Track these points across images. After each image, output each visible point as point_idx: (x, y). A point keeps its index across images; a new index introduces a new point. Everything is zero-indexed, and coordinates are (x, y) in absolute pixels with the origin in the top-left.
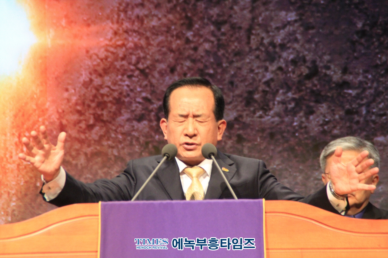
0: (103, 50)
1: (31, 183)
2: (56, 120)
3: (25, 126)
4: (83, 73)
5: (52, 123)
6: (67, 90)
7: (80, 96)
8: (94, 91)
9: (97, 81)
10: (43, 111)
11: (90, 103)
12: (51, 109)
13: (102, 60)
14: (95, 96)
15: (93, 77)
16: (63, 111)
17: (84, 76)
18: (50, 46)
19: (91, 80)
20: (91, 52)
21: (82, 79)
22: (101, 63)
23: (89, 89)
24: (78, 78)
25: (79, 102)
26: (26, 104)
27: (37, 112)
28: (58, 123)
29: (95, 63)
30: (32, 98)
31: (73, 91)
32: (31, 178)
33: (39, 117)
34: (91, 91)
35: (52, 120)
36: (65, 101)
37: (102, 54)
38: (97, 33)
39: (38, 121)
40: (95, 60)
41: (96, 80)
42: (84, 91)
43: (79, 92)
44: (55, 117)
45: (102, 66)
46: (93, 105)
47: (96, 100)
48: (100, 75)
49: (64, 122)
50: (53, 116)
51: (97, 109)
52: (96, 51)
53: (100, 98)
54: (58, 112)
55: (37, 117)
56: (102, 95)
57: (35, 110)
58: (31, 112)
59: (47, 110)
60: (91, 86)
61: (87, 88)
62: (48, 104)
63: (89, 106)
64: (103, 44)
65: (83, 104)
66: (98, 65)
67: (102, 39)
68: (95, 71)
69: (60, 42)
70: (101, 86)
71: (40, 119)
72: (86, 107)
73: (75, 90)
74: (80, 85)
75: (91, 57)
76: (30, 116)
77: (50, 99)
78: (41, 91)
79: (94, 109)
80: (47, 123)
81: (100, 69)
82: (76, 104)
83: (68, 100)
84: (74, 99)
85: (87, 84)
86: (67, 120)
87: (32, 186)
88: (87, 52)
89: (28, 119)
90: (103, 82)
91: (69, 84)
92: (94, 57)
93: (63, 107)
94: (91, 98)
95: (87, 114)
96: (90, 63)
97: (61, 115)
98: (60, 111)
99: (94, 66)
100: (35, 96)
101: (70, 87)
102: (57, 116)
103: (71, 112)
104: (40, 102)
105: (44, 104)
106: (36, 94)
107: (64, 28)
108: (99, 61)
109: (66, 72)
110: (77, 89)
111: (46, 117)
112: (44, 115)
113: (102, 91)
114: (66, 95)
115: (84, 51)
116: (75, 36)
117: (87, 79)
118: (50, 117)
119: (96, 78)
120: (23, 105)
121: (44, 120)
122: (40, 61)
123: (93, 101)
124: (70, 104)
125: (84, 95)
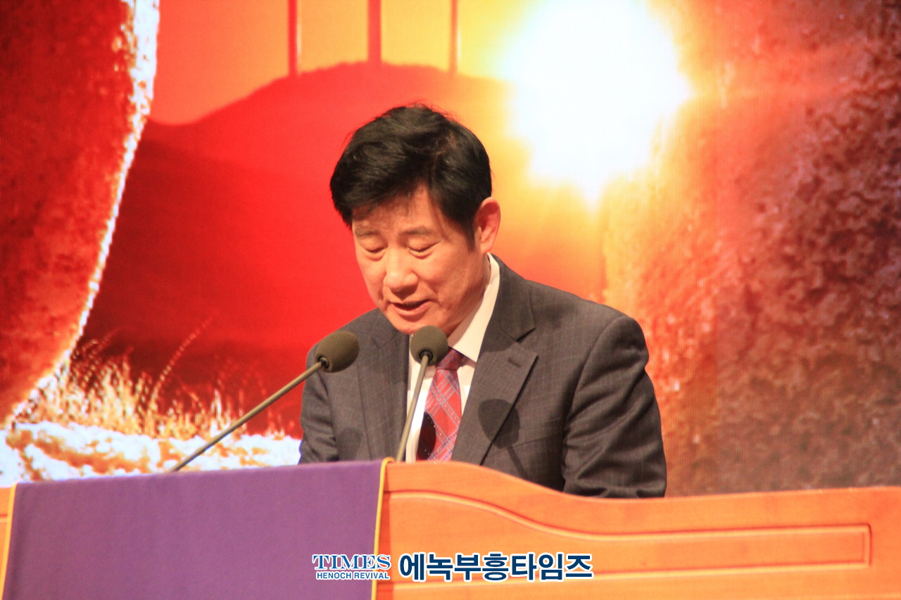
0: (845, 104)
1: (681, 437)
2: (736, 283)
3: (667, 302)
4: (800, 163)
5: (727, 291)
6: (762, 208)
7: (791, 221)
8: (824, 208)
9: (832, 182)
10: (707, 262)
11: (814, 237)
12: (725, 256)
13: (843, 129)
14: (826, 219)
15: (823, 172)
16: (753, 261)
17: (801, 172)
18: (724, 104)
19: (818, 181)
20: (819, 112)
21: (796, 180)
22: (841, 138)
23: (813, 202)
24: (788, 176)
25: (790, 235)
26: (670, 247)
27: (694, 265)
28: (740, 289)
29: (827, 138)
30: (683, 233)
31: (776, 210)
32: (681, 424)
33: (699, 276)
34: (817, 206)
35: (726, 284)
36: (758, 236)
37: (845, 116)
38: (834, 64)
39: (696, 287)
40: (827, 130)
41: (828, 179)
42: (801, 207)
43: (790, 210)
44: (734, 276)
45: (844, 144)
46: (822, 241)
47: (829, 229)
48: (839, 168)
49: (756, 286)
50: (730, 274)
51: (831, 251)
52: (829, 110)
53: (838, 222)
54: (740, 262)
55: (693, 277)
56: (844, 216)
57: (689, 262)
58: (680, 266)
59: (716, 258)
60: (818, 194)
61: (808, 200)
62: (719, 244)
63: (812, 244)
64: (846, 90)
65: (799, 239)
66: (835, 142)
67: (843, 79)
68: (828, 157)
69: (748, 93)
70: (840, 194)
71: (702, 283)
72: (805, 248)
73: (780, 206)
74: (792, 195)
75: (817, 125)
76: (678, 274)
77: (723, 232)
78: (703, 215)
79: (825, 250)
80: (716, 291)
81: (839, 154)
82: (784, 241)
83: (765, 233)
84: (778, 228)
85: (808, 191)
86: (762, 282)
87: (682, 442)
88: (810, 112)
89: (674, 284)
90: (846, 184)
91: (766, 194)
92: (826, 123)
93: (752, 250)
94: (817, 224)
95: (807, 263)
96: (815, 139)
97: (749, 269)
98: (746, 259)
99: (826, 144)
100: (690, 228)
101: (768, 201)
102: (740, 273)
103: (771, 261)
104: (700, 241)
105: (710, 246)
106: (692, 221)
107: (757, 58)
108: (836, 132)
109: (759, 165)
110: (786, 205)
111: (714, 275)
112: (710, 272)
113: (843, 206)
114: (759, 220)
115: (803, 110)
116: (783, 76)
117: (809, 179)
118: (722, 275)
119: (830, 174)
120: (663, 249)
121: (709, 283)
122: (702, 143)
123: (821, 231)
124: (769, 242)
125: (801, 217)
